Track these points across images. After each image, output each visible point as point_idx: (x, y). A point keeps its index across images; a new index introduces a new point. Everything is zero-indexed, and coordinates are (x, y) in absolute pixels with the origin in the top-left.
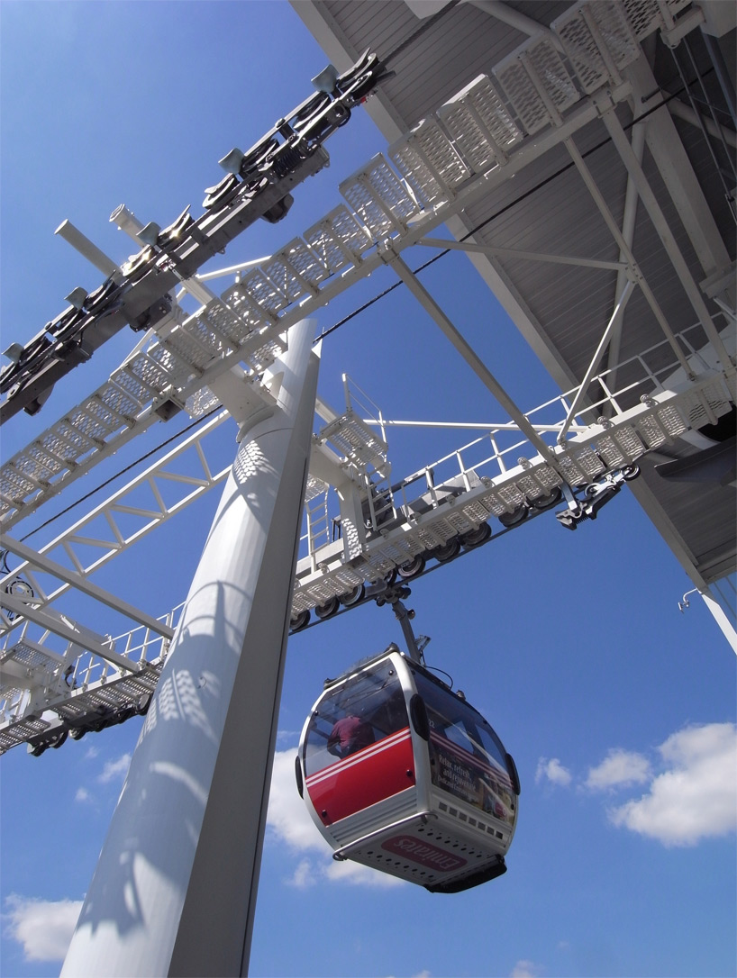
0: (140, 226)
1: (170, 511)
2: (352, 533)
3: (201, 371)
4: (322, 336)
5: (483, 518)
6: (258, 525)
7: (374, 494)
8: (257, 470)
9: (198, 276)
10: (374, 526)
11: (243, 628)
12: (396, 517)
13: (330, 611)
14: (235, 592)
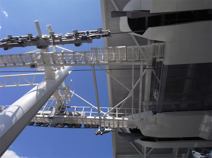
0: (51, 31)
1: (19, 85)
2: (54, 111)
3: (45, 63)
4: (72, 70)
5: (81, 123)
6: (36, 99)
7: (63, 106)
8: (43, 88)
9: (56, 46)
10: (59, 112)
11: (18, 119)
12: (64, 113)
13: (39, 125)
14: (21, 110)
